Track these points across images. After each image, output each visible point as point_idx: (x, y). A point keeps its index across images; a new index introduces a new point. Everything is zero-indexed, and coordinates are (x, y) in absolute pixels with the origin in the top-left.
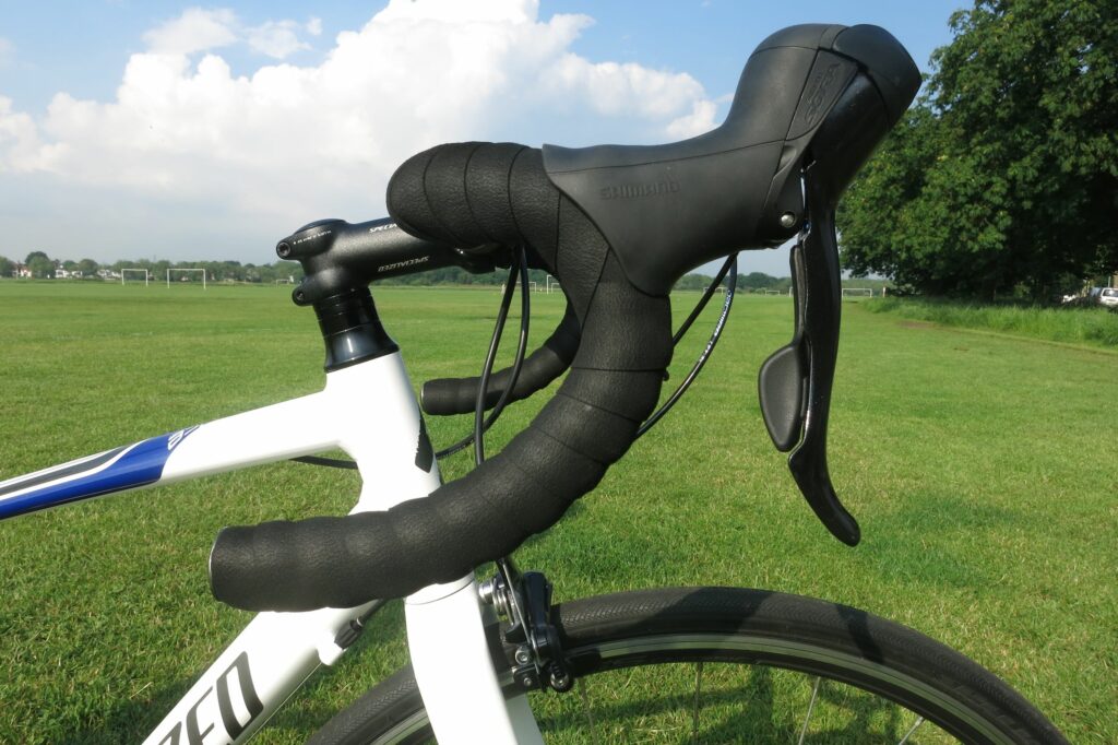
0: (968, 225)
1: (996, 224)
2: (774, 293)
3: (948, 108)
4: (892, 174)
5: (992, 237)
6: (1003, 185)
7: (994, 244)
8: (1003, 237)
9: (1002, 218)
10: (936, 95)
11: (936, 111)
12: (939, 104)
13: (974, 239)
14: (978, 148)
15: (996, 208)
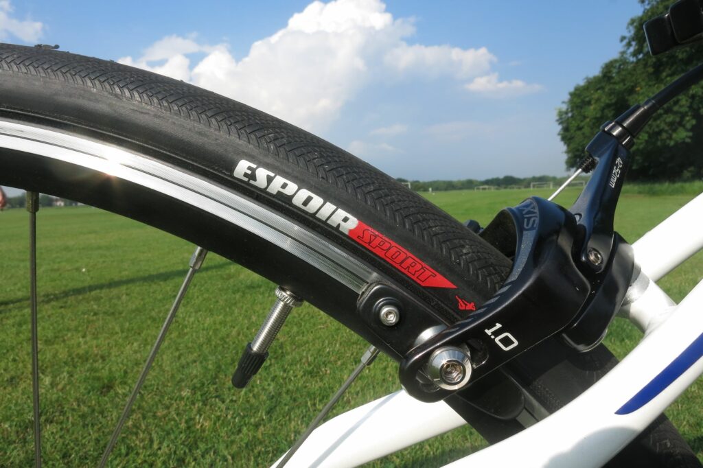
0: (666, 128)
1: (684, 126)
2: (519, 188)
3: (641, 56)
4: (607, 101)
5: (682, 135)
6: (687, 101)
7: (684, 139)
8: (690, 134)
9: (688, 121)
10: (632, 49)
11: (633, 59)
12: (635, 54)
13: (670, 138)
14: (668, 79)
15: (683, 116)
